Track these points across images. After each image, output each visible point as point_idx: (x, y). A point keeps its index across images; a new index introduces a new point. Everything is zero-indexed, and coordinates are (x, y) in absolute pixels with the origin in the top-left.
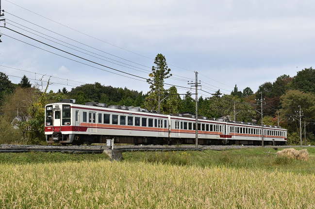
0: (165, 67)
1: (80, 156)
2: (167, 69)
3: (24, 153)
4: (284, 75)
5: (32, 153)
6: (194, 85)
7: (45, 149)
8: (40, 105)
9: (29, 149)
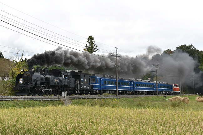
0: (94, 45)
1: (46, 103)
2: (95, 46)
3: (11, 101)
4: (168, 49)
5: (16, 101)
6: (115, 56)
7: (24, 99)
8: (17, 70)
9: (14, 99)
